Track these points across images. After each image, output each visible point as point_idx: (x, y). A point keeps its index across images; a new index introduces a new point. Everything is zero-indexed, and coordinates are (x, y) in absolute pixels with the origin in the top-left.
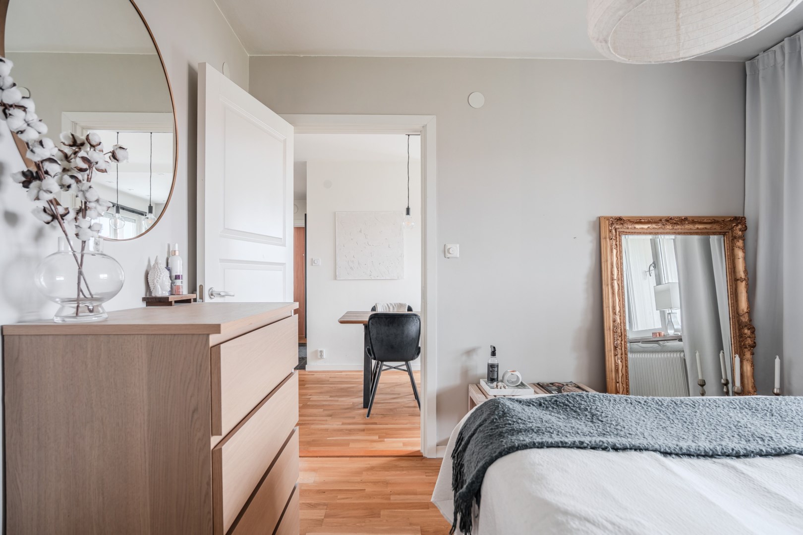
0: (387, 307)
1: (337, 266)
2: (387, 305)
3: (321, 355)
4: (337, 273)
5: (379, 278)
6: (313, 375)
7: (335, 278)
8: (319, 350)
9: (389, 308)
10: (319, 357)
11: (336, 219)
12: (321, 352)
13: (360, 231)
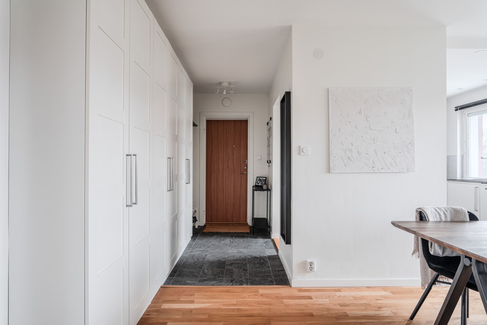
0: (437, 214)
1: (331, 156)
2: (436, 210)
3: (311, 269)
4: (331, 165)
5: (383, 171)
6: (310, 298)
7: (329, 171)
8: (309, 260)
9: (440, 215)
10: (309, 270)
11: (330, 96)
12: (311, 264)
13: (360, 112)
